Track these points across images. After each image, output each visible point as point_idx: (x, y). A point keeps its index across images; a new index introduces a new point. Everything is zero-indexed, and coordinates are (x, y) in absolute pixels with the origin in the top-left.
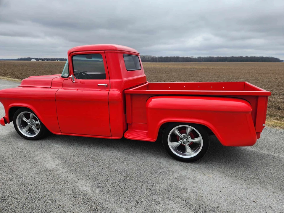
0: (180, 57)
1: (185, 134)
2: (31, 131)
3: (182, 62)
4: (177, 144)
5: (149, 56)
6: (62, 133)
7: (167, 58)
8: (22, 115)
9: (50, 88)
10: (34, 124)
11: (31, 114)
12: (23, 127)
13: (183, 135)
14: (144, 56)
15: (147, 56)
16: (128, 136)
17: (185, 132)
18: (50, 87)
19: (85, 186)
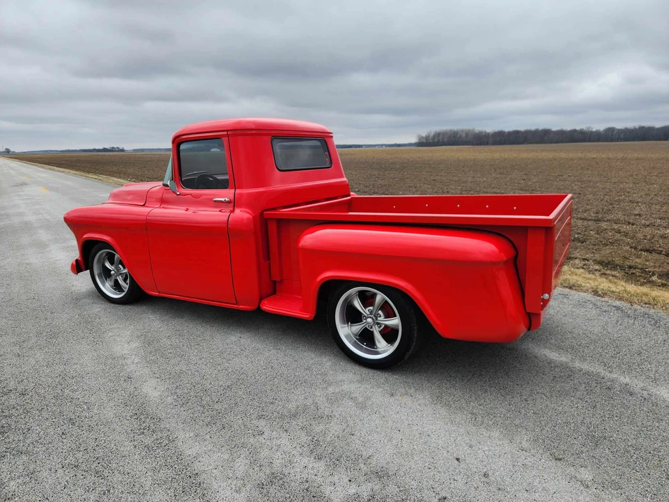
0: (554, 129)
1: (371, 308)
2: (117, 287)
3: (556, 143)
4: (357, 328)
5: (469, 130)
6: (159, 292)
7: (517, 133)
8: (104, 254)
9: (144, 205)
10: (121, 274)
11: (117, 256)
12: (106, 280)
13: (367, 309)
14: (454, 132)
15: (462, 131)
16: (267, 307)
17: (372, 304)
18: (142, 204)
19: (152, 390)
